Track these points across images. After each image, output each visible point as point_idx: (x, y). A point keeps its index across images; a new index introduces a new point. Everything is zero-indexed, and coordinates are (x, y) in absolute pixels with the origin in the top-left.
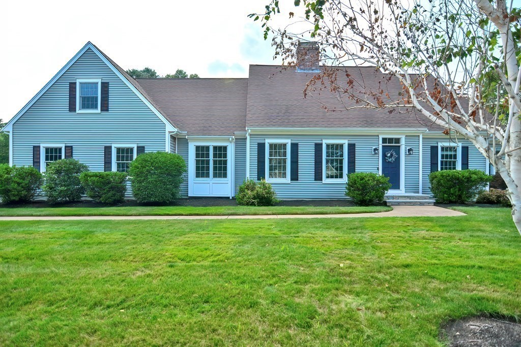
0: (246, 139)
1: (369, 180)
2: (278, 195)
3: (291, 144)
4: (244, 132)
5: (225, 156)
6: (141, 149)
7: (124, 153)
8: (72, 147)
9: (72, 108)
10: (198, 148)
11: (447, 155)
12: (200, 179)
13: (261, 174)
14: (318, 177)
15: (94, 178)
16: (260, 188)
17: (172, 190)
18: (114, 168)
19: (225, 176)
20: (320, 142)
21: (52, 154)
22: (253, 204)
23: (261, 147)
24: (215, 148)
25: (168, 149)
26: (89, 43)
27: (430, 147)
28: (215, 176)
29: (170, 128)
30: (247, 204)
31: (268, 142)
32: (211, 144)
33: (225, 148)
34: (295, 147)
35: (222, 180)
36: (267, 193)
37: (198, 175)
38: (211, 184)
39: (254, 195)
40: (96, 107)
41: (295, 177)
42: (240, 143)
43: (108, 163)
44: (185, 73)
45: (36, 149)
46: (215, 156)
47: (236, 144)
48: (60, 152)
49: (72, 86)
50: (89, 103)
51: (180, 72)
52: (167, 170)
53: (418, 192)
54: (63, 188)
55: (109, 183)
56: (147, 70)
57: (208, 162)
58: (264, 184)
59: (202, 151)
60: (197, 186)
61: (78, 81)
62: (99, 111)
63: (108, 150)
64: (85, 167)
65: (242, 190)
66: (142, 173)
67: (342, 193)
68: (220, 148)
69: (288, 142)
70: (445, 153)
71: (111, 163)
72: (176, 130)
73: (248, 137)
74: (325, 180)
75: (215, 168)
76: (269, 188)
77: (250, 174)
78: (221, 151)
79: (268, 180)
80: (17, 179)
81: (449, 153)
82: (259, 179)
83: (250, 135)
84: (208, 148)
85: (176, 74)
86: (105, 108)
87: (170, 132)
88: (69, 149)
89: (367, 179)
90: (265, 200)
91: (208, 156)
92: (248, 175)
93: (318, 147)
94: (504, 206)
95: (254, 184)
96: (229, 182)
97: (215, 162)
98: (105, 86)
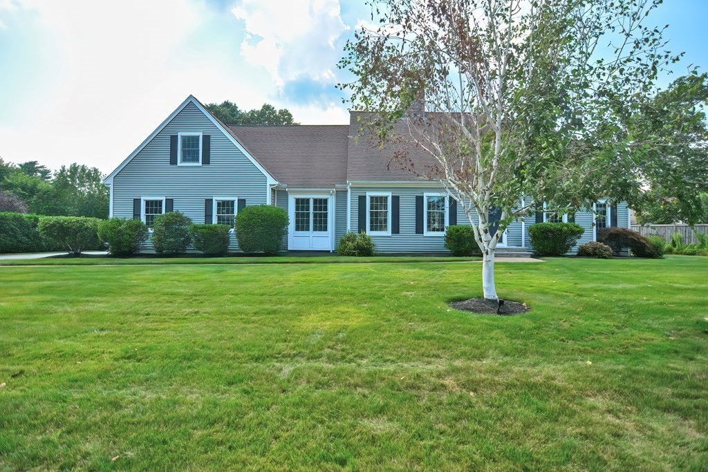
0: (347, 191)
1: (463, 232)
2: (379, 246)
3: (392, 196)
4: (345, 186)
5: (326, 209)
6: (242, 202)
7: (225, 206)
8: (172, 200)
9: (173, 161)
10: (298, 201)
12: (300, 233)
13: (362, 226)
14: (419, 230)
15: (204, 230)
16: (361, 239)
17: (276, 242)
18: (215, 221)
19: (325, 229)
20: (421, 195)
21: (153, 206)
22: (354, 255)
23: (362, 199)
24: (315, 201)
25: (269, 203)
26: (191, 96)
28: (315, 229)
29: (271, 181)
30: (348, 255)
31: (369, 194)
32: (312, 197)
33: (326, 201)
34: (396, 200)
35: (322, 233)
36: (366, 244)
37: (298, 229)
38: (311, 237)
39: (354, 246)
40: (198, 161)
41: (396, 230)
42: (341, 195)
43: (208, 216)
44: (273, 108)
45: (137, 202)
46: (315, 209)
47: (337, 197)
48: (161, 206)
49: (174, 139)
50: (190, 155)
51: (267, 107)
52: (273, 222)
53: (521, 246)
54: (172, 240)
55: (217, 235)
56: (227, 104)
57: (308, 215)
58: (364, 236)
59: (302, 204)
60: (297, 240)
61: (180, 134)
62: (200, 164)
63: (209, 203)
64: (189, 220)
65: (343, 242)
66: (249, 225)
67: (441, 246)
68: (320, 200)
69: (389, 194)
71: (212, 216)
72: (277, 183)
73: (349, 190)
74: (426, 233)
75: (315, 222)
76: (369, 239)
77: (351, 226)
78: (321, 204)
79: (369, 233)
80: (128, 231)
82: (360, 232)
83: (351, 188)
84: (308, 200)
85: (262, 110)
86: (206, 161)
87: (271, 185)
88: (170, 203)
89: (461, 231)
90: (365, 251)
91: (308, 209)
92: (349, 227)
93: (419, 200)
94: (599, 258)
95: (355, 236)
96: (329, 235)
97: (315, 215)
98: (207, 139)
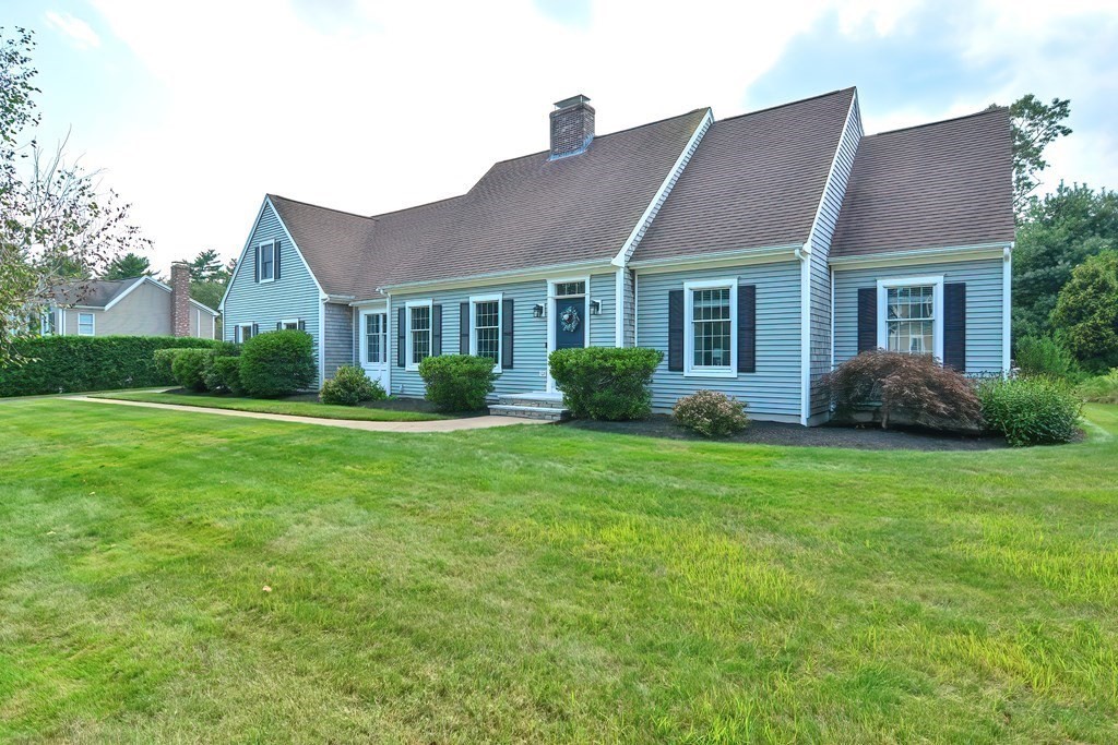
3: (433, 306)
6: (302, 325)
8: (257, 325)
9: (257, 278)
10: (369, 318)
11: (707, 310)
12: (371, 364)
13: (402, 357)
23: (402, 314)
25: (322, 323)
27: (667, 292)
32: (380, 312)
34: (437, 311)
37: (370, 358)
38: (380, 371)
40: (272, 275)
45: (237, 330)
48: (250, 333)
49: (257, 251)
50: (268, 269)
57: (378, 338)
59: (372, 323)
61: (261, 245)
62: (273, 279)
63: (280, 327)
70: (703, 304)
73: (389, 300)
77: (391, 354)
79: (410, 366)
81: (712, 304)
83: (391, 297)
84: (378, 317)
86: (278, 276)
87: (323, 300)
88: (256, 328)
91: (378, 329)
93: (465, 309)
98: (278, 247)
